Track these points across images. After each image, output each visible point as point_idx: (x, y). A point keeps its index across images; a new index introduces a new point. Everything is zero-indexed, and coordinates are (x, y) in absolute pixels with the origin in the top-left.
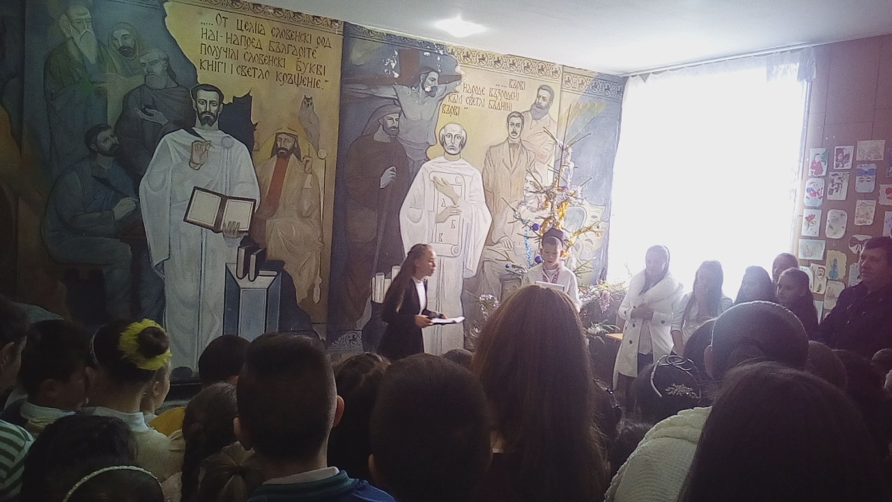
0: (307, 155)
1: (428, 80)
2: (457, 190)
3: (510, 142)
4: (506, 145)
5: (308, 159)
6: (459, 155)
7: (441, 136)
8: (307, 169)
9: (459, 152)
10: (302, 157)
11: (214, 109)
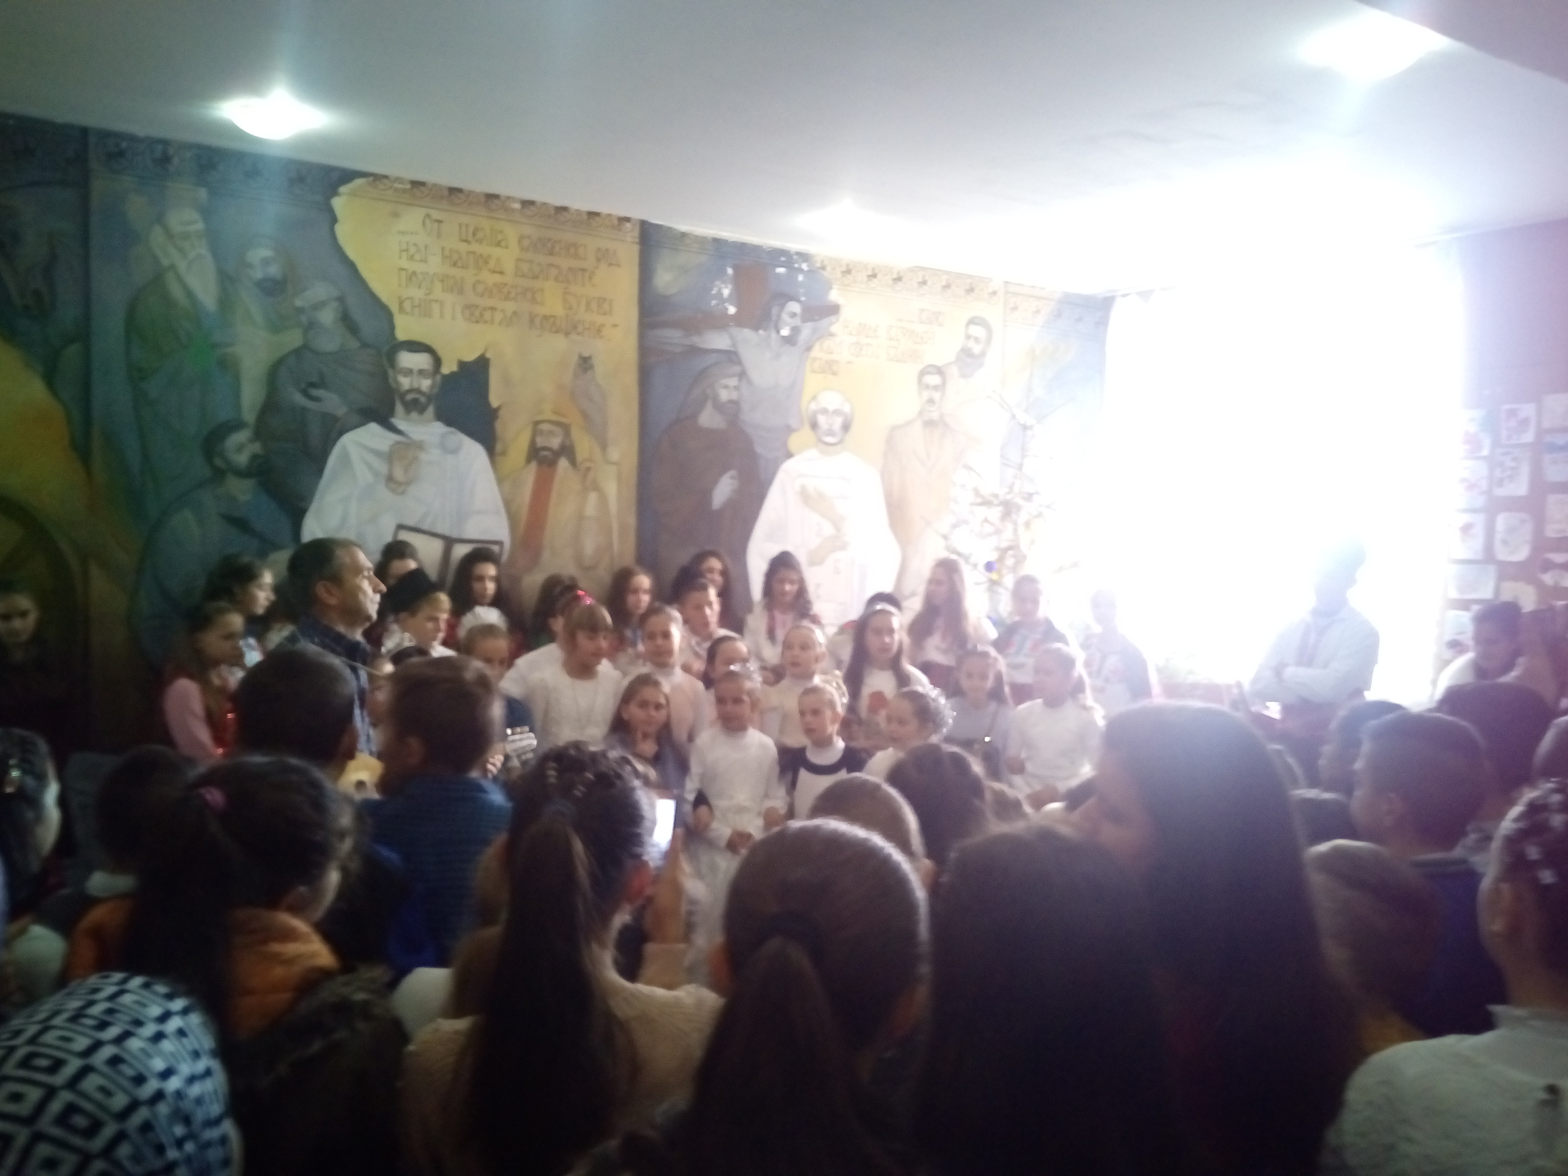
1: (785, 317)
2: (840, 506)
3: (925, 418)
4: (919, 424)
6: (840, 445)
7: (810, 412)
8: (587, 483)
9: (842, 440)
11: (426, 384)
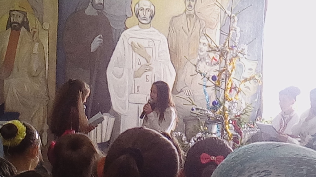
0: (35, 27)
2: (149, 51)
3: (187, 13)
4: (184, 16)
5: (35, 30)
6: (149, 25)
7: (136, 10)
8: (34, 39)
9: (150, 22)
10: (30, 29)
